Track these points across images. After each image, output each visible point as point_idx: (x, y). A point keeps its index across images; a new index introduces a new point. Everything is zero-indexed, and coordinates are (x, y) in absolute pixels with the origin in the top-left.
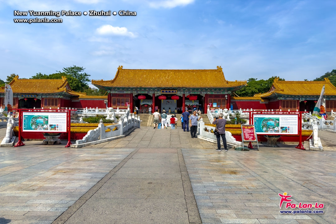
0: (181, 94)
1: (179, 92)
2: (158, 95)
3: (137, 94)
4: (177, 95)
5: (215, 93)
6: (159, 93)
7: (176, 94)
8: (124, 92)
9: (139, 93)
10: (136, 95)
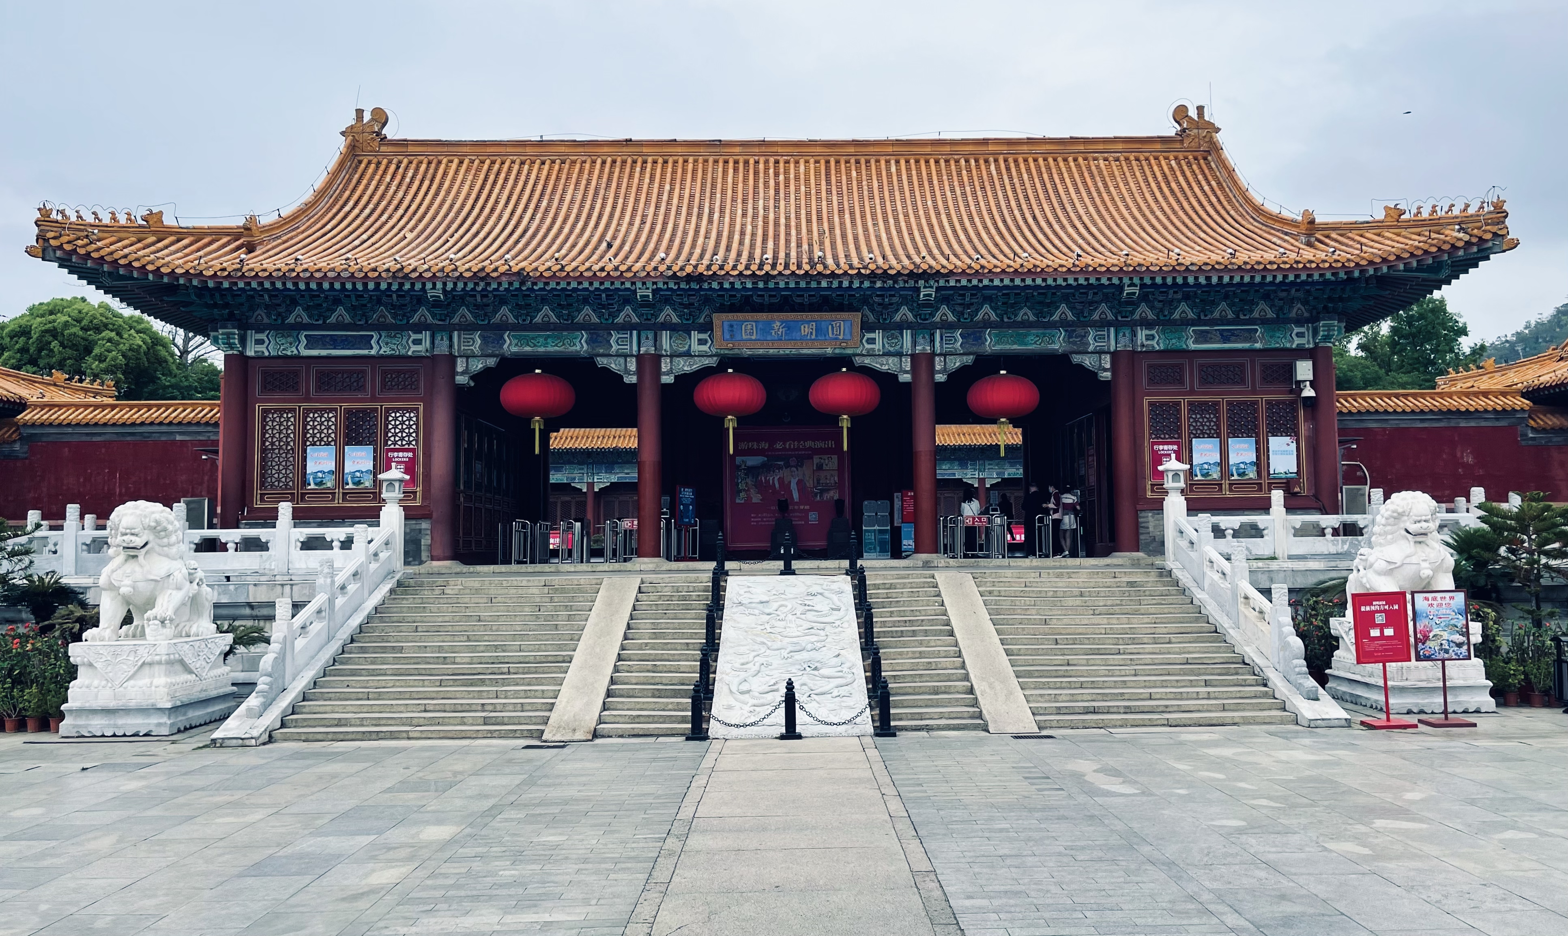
0: (900, 355)
1: (878, 335)
2: (685, 366)
3: (491, 362)
4: (858, 361)
5: (1202, 337)
6: (696, 348)
7: (846, 361)
8: (366, 342)
9: (511, 346)
10: (487, 370)
